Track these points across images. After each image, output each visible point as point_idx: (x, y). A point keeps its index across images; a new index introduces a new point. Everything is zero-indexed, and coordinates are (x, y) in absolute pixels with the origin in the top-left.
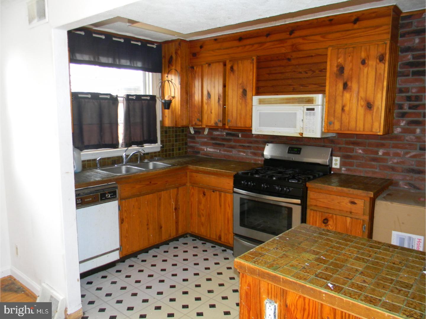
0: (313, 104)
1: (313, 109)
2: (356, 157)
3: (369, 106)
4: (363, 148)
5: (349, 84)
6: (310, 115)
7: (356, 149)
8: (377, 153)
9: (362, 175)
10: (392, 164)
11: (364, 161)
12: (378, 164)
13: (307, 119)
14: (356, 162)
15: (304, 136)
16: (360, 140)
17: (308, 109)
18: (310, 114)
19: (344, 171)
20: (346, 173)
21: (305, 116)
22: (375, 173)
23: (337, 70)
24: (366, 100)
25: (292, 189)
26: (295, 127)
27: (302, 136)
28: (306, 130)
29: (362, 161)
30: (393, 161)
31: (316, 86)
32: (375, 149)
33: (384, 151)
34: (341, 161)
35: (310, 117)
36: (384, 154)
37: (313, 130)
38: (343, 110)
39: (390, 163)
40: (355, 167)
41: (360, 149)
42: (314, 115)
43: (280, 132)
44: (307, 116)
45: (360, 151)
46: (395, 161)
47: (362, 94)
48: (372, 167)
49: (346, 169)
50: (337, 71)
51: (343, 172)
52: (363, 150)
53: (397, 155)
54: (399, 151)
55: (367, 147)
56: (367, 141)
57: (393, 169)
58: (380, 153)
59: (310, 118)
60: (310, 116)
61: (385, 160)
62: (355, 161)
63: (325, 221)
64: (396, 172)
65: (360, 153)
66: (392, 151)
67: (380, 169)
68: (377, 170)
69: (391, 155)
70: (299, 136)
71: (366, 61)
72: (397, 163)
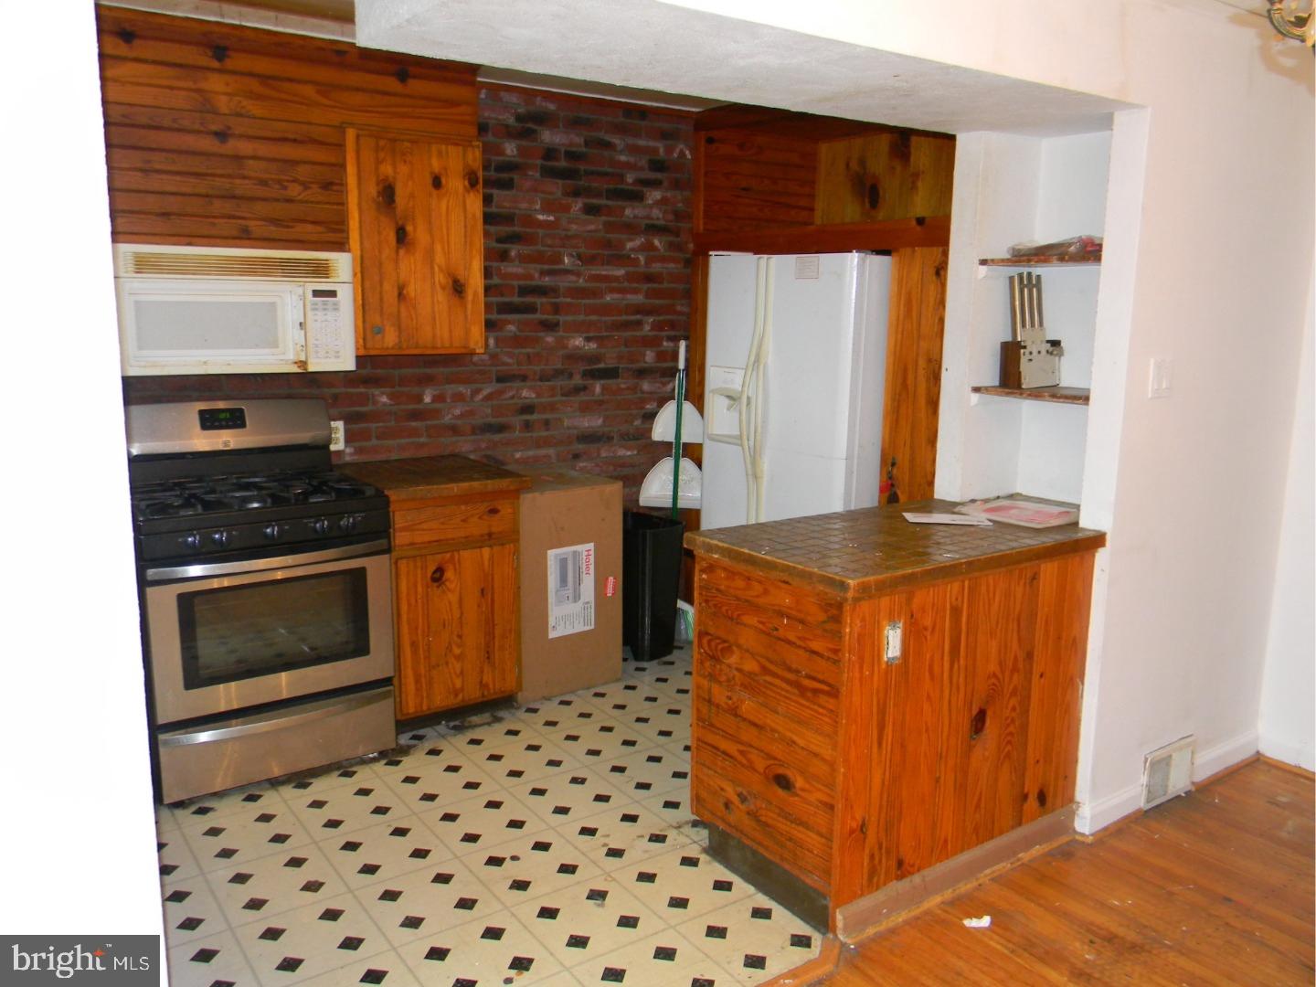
0: (328, 278)
1: (333, 294)
2: (375, 416)
3: (458, 288)
4: (388, 390)
5: (409, 228)
6: (325, 309)
7: (373, 396)
8: (419, 399)
9: (394, 456)
10: (451, 419)
11: (393, 423)
12: (424, 423)
13: (316, 321)
14: (377, 427)
15: (311, 368)
16: (380, 372)
17: (317, 293)
18: (325, 307)
19: (351, 454)
20: (356, 458)
21: (310, 314)
22: (422, 445)
23: (379, 192)
24: (449, 275)
25: (362, 517)
26: (274, 344)
27: (306, 369)
28: (317, 352)
29: (388, 424)
30: (451, 414)
31: (320, 229)
32: (416, 390)
33: (435, 393)
34: (346, 431)
35: (326, 315)
36: (436, 399)
37: (338, 352)
38: (401, 296)
39: (447, 419)
40: (374, 442)
41: (383, 393)
42: (336, 309)
43: (229, 364)
44: (316, 312)
45: (384, 399)
46: (457, 412)
47: (440, 259)
48: (414, 433)
49: (355, 448)
50: (378, 196)
51: (348, 459)
52: (391, 396)
53: (459, 398)
54: (462, 389)
55: (397, 389)
56: (397, 372)
57: (454, 430)
58: (427, 399)
59: (325, 317)
60: (324, 312)
61: (435, 413)
62: (374, 426)
63: (437, 575)
64: (462, 435)
65: (384, 404)
66: (450, 389)
67: (430, 436)
68: (422, 440)
69: (449, 400)
70: (295, 369)
71: (443, 181)
72: (462, 416)
